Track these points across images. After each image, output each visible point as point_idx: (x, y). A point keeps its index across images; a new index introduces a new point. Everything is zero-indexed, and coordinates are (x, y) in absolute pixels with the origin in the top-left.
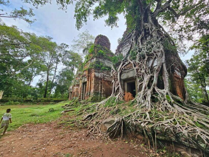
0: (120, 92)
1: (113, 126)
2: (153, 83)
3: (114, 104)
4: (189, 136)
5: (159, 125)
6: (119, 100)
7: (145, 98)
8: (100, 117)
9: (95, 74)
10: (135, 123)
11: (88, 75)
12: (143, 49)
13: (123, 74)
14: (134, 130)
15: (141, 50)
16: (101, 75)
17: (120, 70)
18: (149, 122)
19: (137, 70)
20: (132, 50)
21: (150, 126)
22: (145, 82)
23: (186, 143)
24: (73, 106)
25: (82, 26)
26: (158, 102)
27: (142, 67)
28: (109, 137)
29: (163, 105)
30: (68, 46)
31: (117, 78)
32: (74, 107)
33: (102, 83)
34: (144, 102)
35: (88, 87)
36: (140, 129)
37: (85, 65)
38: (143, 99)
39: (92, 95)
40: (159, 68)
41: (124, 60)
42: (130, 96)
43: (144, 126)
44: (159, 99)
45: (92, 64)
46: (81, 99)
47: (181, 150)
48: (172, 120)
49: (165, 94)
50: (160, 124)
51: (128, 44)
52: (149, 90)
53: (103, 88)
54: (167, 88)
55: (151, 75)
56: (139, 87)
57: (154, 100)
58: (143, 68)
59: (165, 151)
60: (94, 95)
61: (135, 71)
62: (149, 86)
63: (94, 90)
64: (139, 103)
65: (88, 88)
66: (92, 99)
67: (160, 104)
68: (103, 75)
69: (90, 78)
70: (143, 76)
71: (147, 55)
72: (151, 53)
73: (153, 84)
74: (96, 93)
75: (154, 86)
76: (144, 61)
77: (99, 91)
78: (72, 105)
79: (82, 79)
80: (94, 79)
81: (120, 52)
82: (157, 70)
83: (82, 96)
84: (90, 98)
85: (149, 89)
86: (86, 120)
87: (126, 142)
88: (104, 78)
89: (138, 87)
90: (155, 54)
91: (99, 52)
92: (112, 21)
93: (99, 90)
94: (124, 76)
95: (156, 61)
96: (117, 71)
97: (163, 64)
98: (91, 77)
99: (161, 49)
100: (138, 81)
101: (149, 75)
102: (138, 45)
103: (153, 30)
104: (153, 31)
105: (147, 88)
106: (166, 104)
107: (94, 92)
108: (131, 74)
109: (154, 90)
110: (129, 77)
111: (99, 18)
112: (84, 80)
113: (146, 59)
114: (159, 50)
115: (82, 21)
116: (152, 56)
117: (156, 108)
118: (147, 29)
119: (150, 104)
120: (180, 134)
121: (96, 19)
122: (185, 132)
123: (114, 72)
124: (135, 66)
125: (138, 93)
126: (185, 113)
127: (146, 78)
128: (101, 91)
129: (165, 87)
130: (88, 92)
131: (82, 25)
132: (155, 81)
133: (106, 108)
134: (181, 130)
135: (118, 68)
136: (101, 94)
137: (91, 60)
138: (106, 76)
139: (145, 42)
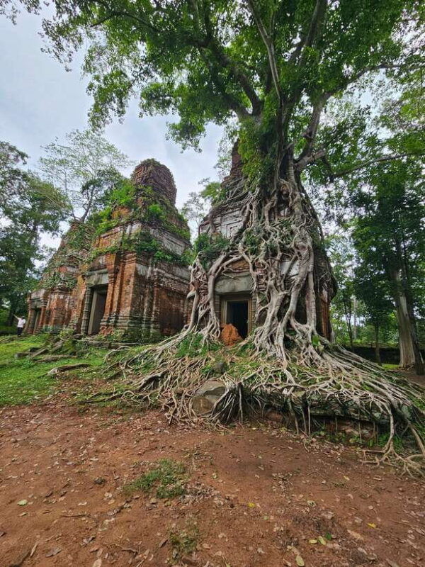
0: (211, 322)
1: (224, 398)
2: (289, 310)
3: (200, 350)
4: (361, 404)
5: (317, 391)
6: (210, 342)
7: (271, 339)
8: (180, 380)
9: (136, 268)
10: (268, 390)
11: (115, 267)
12: (272, 233)
13: (222, 281)
14: (265, 404)
15: (269, 236)
16: (152, 272)
17: (216, 272)
18: (295, 387)
19: (259, 278)
20: (248, 229)
21: (300, 394)
22: (274, 306)
23: (356, 415)
24: (63, 352)
25: (108, 123)
26: (295, 349)
27: (270, 273)
28: (218, 421)
29: (306, 354)
30: (25, 158)
31: (207, 289)
32: (68, 355)
33: (152, 293)
34: (271, 347)
35: (112, 301)
36: (278, 400)
37: (102, 236)
38: (268, 342)
39: (126, 324)
40: (301, 281)
41: (228, 250)
42: (234, 332)
43: (288, 394)
44: (298, 343)
45: (126, 238)
46: (82, 334)
47: (346, 427)
48: (330, 381)
49: (309, 333)
50: (318, 389)
51: (237, 213)
52: (280, 323)
53: (154, 308)
54: (313, 321)
55: (285, 292)
56: (259, 316)
57: (288, 344)
58: (271, 276)
59: (322, 433)
60: (131, 323)
61: (255, 279)
62: (280, 315)
63: (131, 310)
64: (260, 349)
65: (112, 305)
66: (124, 335)
67: (299, 353)
68: (158, 273)
69: (119, 275)
70: (269, 293)
71: (282, 251)
72: (288, 246)
73: (287, 313)
74: (136, 319)
75: (290, 315)
76: (273, 261)
77: (145, 313)
78: (60, 349)
79: (88, 276)
80: (132, 280)
81: (215, 226)
82: (297, 285)
83: (83, 324)
84: (119, 331)
85: (279, 321)
86: (145, 389)
87: (254, 429)
88: (158, 280)
89: (257, 315)
90: (296, 251)
91: (151, 207)
92: (188, 131)
93: (145, 310)
94: (225, 287)
95: (296, 266)
96: (207, 272)
97: (309, 273)
98: (123, 274)
99: (309, 243)
100: (258, 302)
101: (281, 293)
102: (262, 222)
103: (296, 199)
104: (296, 202)
105: (276, 319)
106: (311, 354)
107: (131, 316)
108: (241, 285)
109: (288, 324)
110: (237, 291)
111: (155, 112)
112: (99, 280)
113: (278, 258)
114: (304, 245)
115: (110, 110)
116: (289, 252)
117: (294, 360)
118: (284, 193)
119: (283, 354)
120: (349, 403)
121: (148, 112)
122: (356, 399)
123: (199, 273)
124: (254, 269)
125: (257, 329)
126: (342, 369)
127: (276, 298)
128: (149, 314)
129: (308, 319)
130: (110, 315)
131: (107, 119)
132: (292, 306)
133: (185, 359)
134: (350, 396)
135: (211, 266)
136: (148, 321)
137: (124, 226)
138: (165, 277)
139: (276, 219)
